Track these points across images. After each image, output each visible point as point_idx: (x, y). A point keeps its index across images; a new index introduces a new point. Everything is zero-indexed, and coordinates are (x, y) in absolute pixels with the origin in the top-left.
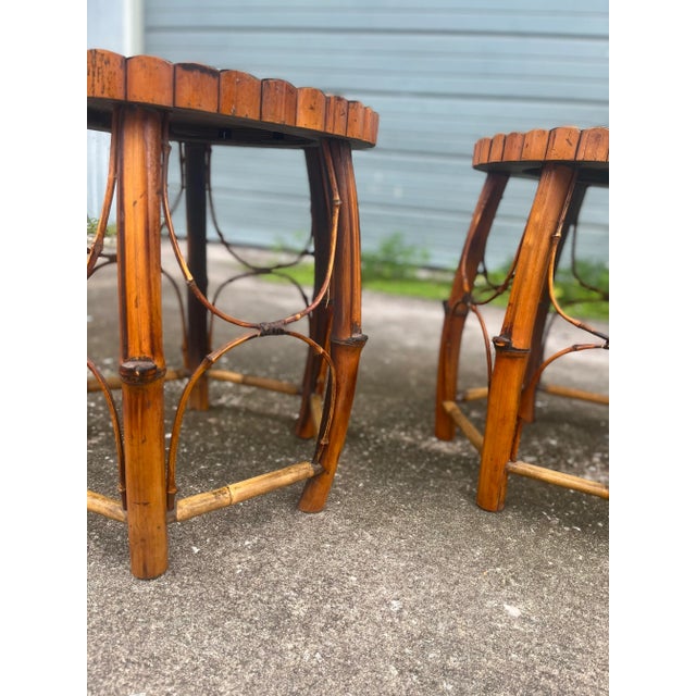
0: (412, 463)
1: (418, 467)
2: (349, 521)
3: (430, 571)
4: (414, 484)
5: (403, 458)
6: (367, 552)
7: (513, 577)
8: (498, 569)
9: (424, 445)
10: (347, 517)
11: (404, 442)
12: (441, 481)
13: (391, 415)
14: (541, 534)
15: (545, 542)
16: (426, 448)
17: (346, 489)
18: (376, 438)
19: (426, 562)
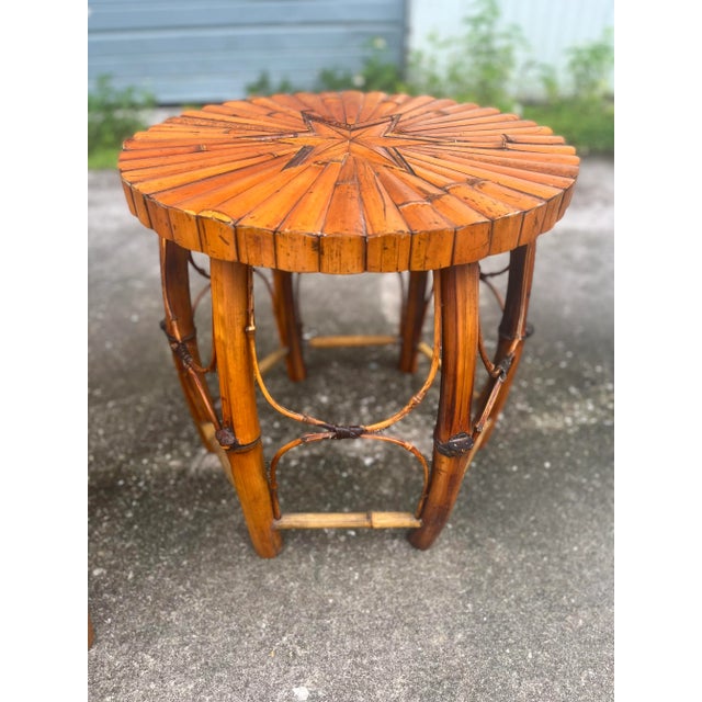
0: (183, 507)
1: (190, 510)
2: (125, 647)
3: (220, 680)
4: (188, 544)
5: (173, 501)
6: (153, 686)
7: (299, 643)
8: (285, 639)
9: (194, 466)
10: (123, 640)
11: (170, 470)
12: (217, 523)
13: (151, 428)
14: (320, 560)
15: (324, 571)
16: (197, 470)
17: (115, 592)
18: (139, 480)
19: (214, 670)
